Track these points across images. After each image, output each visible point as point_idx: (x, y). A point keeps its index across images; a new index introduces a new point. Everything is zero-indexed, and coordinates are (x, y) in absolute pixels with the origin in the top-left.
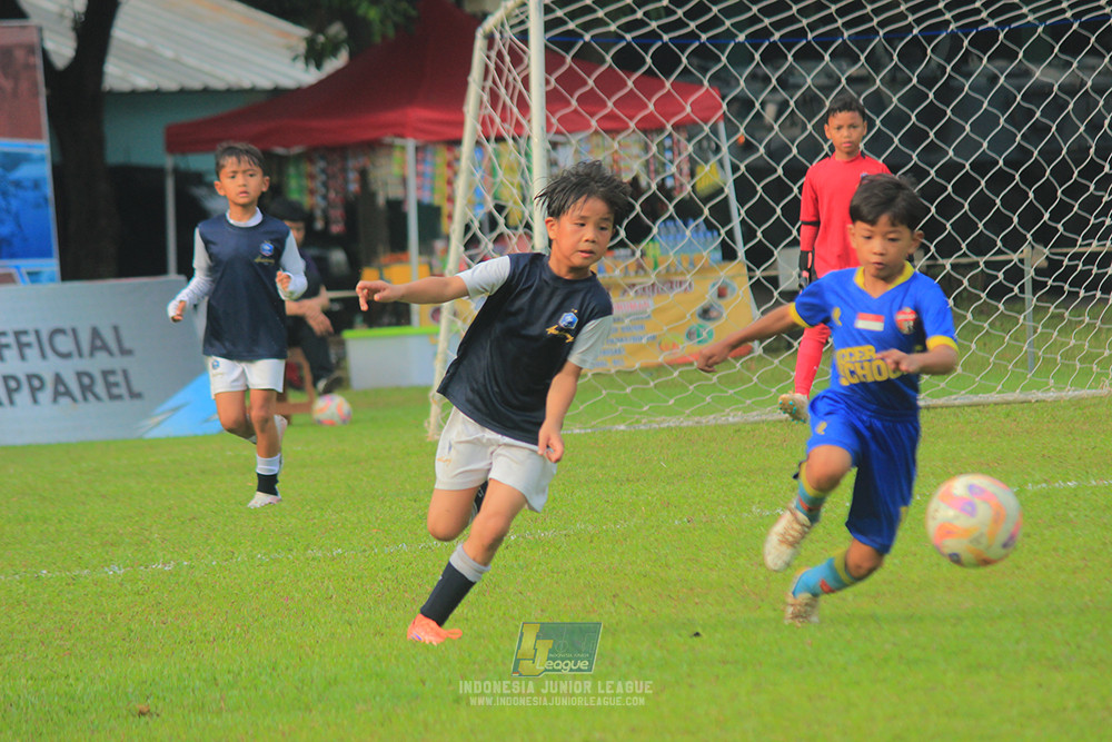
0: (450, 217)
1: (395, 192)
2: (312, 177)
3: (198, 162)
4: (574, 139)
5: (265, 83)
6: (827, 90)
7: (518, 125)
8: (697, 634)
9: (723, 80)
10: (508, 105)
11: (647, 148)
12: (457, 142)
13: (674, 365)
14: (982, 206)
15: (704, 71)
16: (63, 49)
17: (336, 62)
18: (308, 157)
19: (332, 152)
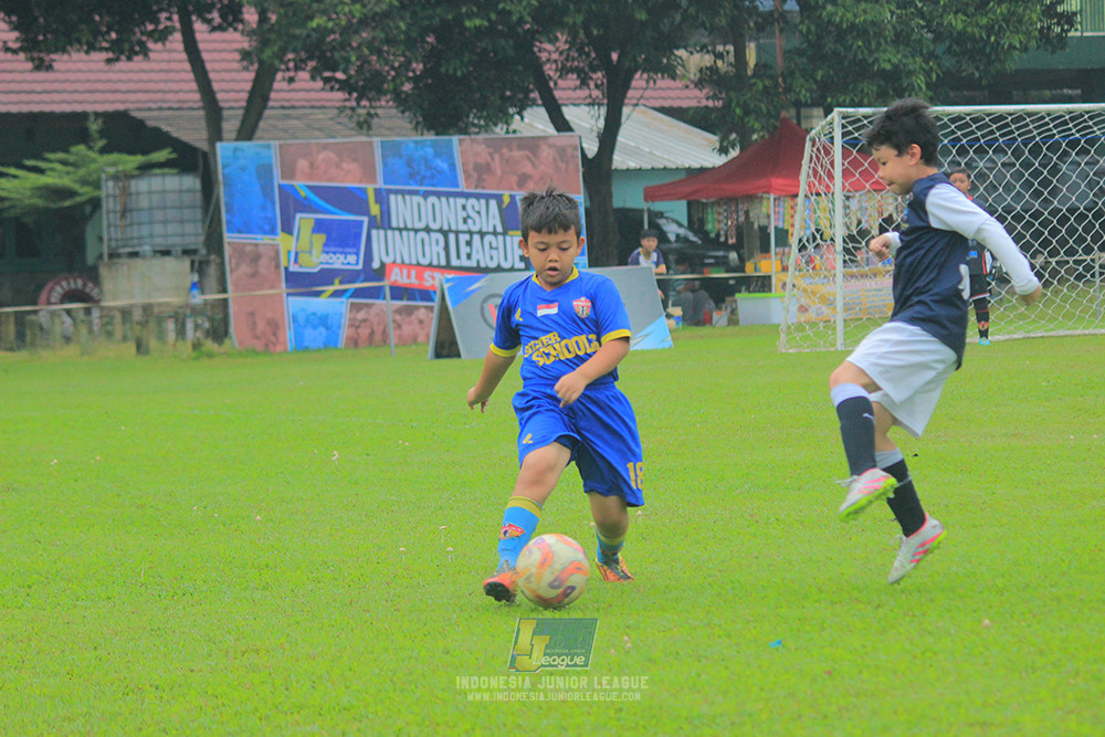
0: (792, 235)
1: (763, 222)
2: (720, 214)
3: (658, 206)
4: (857, 195)
5: (696, 165)
6: (991, 169)
7: (828, 186)
8: (916, 455)
10: (823, 175)
12: (795, 196)
14: (1072, 231)
16: (592, 148)
17: (734, 153)
18: (718, 203)
19: (731, 200)
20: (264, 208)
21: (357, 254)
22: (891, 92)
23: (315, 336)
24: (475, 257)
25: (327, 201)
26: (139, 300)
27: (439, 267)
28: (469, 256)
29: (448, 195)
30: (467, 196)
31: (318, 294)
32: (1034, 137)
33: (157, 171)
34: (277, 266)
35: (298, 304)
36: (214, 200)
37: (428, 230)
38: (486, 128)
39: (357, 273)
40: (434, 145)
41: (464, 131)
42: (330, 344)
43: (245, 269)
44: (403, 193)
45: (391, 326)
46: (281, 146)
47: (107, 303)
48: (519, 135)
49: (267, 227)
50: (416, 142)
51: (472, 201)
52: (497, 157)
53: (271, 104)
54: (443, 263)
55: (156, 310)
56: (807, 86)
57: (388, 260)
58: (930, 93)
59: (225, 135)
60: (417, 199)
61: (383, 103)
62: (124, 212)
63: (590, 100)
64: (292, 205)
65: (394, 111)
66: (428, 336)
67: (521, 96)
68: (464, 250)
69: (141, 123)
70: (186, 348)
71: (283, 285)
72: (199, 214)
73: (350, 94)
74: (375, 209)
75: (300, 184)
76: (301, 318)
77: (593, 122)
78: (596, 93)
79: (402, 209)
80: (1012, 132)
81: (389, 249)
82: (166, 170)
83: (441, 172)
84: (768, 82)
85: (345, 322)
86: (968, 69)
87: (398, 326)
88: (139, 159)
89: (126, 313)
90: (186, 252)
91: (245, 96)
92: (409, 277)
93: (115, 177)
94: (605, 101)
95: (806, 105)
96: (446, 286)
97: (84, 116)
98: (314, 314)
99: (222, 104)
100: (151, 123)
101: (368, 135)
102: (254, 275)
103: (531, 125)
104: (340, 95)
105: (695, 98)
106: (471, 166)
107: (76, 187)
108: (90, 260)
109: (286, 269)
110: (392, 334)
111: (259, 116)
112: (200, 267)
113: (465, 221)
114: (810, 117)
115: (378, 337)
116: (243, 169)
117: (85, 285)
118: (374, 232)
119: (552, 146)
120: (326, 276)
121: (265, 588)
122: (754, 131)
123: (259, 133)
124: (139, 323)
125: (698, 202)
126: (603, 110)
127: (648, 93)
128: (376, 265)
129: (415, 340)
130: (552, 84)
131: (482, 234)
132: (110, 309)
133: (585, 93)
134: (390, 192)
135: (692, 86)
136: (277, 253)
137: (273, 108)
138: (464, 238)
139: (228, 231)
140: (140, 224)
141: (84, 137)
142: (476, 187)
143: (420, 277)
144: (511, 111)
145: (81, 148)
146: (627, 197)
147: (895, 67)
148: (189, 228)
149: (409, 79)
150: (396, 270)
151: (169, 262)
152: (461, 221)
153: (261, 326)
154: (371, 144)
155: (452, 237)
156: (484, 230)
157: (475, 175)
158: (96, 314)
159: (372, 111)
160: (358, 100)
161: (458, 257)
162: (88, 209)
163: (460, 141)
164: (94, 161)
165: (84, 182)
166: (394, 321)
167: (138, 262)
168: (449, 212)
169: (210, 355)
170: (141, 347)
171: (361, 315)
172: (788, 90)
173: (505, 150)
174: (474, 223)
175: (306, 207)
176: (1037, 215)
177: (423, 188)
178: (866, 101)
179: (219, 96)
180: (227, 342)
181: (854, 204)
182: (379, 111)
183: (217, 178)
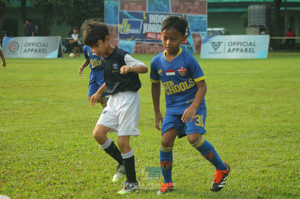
57: (148, 31)
87: (149, 49)
110: (148, 51)
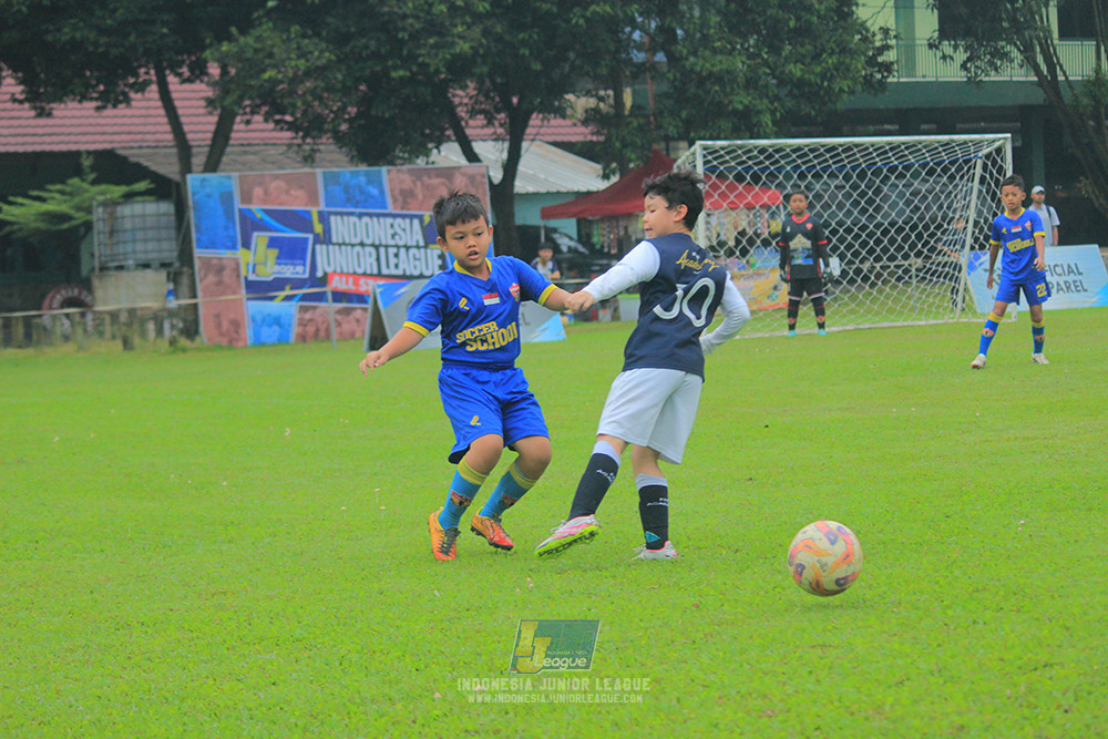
2: (604, 229)
3: (553, 223)
4: (716, 212)
5: (583, 189)
6: (825, 191)
8: (767, 426)
9: (780, 186)
11: (748, 216)
13: (760, 310)
14: (892, 241)
15: (772, 182)
16: (497, 176)
17: (615, 179)
18: (602, 220)
19: (613, 218)
20: (226, 228)
21: (304, 265)
22: (743, 128)
23: (270, 333)
24: (401, 267)
25: (278, 221)
26: (125, 305)
27: (371, 275)
28: (397, 266)
29: (378, 215)
30: (395, 216)
31: (272, 298)
32: (860, 164)
33: (139, 199)
34: (238, 276)
35: (256, 307)
36: (185, 224)
37: (362, 244)
38: (409, 161)
39: (305, 280)
40: (367, 174)
41: (391, 163)
42: (282, 340)
43: (211, 278)
44: (341, 214)
45: (333, 325)
46: (240, 177)
47: (99, 308)
48: (436, 166)
49: (230, 244)
50: (352, 173)
51: (399, 220)
52: (419, 183)
53: (231, 142)
54: (375, 271)
55: (139, 313)
56: (674, 123)
58: (775, 129)
59: (194, 168)
60: (353, 219)
61: (324, 140)
62: (112, 233)
63: (494, 137)
64: (250, 225)
65: (333, 147)
66: (363, 332)
67: (438, 133)
68: (393, 261)
69: (124, 159)
70: (164, 344)
71: (244, 291)
72: (173, 233)
73: (297, 133)
74: (318, 228)
75: (256, 208)
76: (259, 318)
77: (498, 154)
78: (500, 131)
79: (340, 227)
80: (842, 160)
81: (329, 260)
82: (146, 198)
83: (373, 197)
84: (642, 121)
85: (295, 321)
86: (807, 109)
88: (123, 189)
89: (114, 316)
90: (164, 265)
91: (210, 135)
92: (347, 283)
93: (104, 204)
94: (508, 137)
95: (673, 139)
96: (378, 291)
97: (78, 154)
98: (269, 315)
99: (192, 143)
100: (133, 160)
101: (312, 167)
102: (220, 283)
103: (446, 157)
104: (288, 134)
105: (581, 134)
106: (397, 192)
107: (72, 212)
108: (85, 271)
109: (246, 278)
111: (222, 153)
112: (174, 277)
113: (393, 236)
114: (677, 149)
115: (322, 334)
116: (209, 196)
117: (80, 293)
118: (318, 247)
119: (464, 175)
120: (279, 284)
121: (230, 542)
122: (630, 161)
123: (222, 166)
124: (125, 324)
125: (585, 219)
126: (506, 145)
127: (543, 131)
128: (319, 274)
129: (352, 335)
130: (463, 123)
131: (407, 248)
132: (101, 313)
133: (490, 131)
134: (330, 213)
135: (579, 124)
136: (238, 265)
137: (233, 145)
138: (392, 251)
139: (199, 246)
140: (125, 243)
141: (78, 172)
142: (403, 208)
143: (356, 283)
144: (430, 145)
145: (75, 181)
146: (527, 216)
147: (746, 107)
148: (165, 245)
149: (345, 121)
150: (337, 278)
151: (149, 273)
152: (389, 236)
153: (225, 325)
154: (314, 174)
155: (382, 250)
156: (409, 244)
157: (400, 199)
158: (89, 317)
159: (316, 147)
160: (304, 138)
161: (388, 266)
162: (82, 230)
163: (389, 171)
164: (87, 191)
165: (78, 208)
166: (336, 321)
167: (124, 274)
168: (379, 230)
169: (184, 350)
170: (127, 344)
171: (308, 316)
172: (659, 127)
173: (425, 179)
174: (401, 239)
175: (262, 227)
176: (863, 228)
177: (358, 210)
178: (722, 135)
179: (189, 136)
180: (198, 339)
181: (714, 220)
182: (321, 147)
183: (187, 206)
